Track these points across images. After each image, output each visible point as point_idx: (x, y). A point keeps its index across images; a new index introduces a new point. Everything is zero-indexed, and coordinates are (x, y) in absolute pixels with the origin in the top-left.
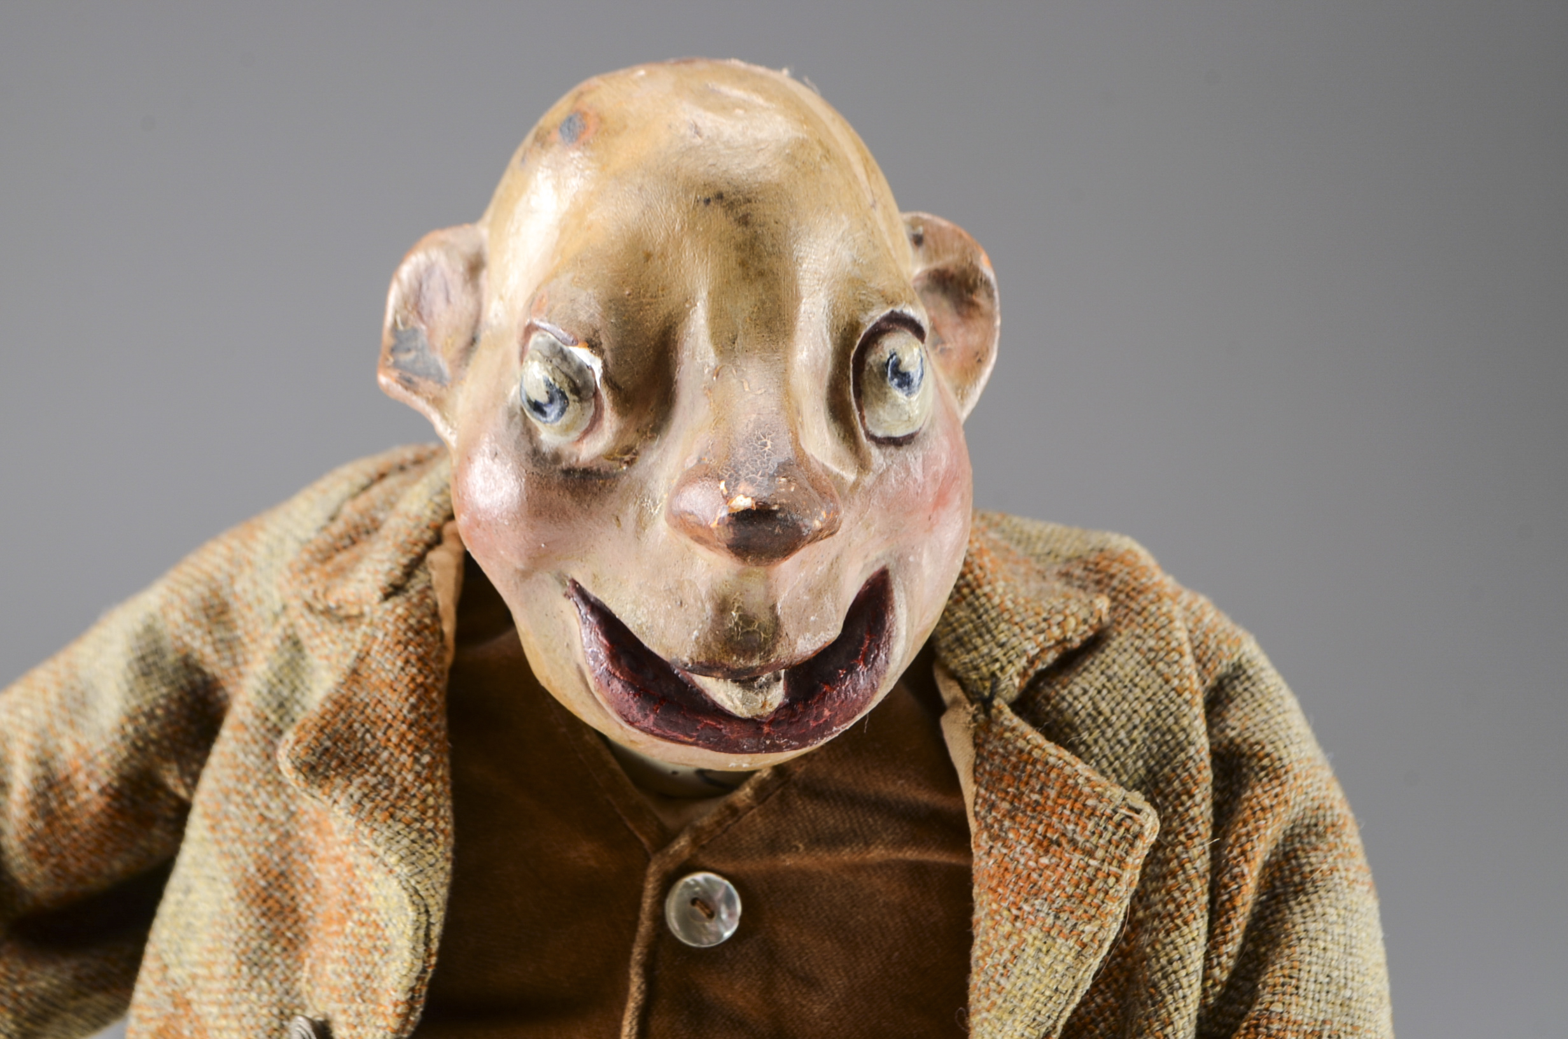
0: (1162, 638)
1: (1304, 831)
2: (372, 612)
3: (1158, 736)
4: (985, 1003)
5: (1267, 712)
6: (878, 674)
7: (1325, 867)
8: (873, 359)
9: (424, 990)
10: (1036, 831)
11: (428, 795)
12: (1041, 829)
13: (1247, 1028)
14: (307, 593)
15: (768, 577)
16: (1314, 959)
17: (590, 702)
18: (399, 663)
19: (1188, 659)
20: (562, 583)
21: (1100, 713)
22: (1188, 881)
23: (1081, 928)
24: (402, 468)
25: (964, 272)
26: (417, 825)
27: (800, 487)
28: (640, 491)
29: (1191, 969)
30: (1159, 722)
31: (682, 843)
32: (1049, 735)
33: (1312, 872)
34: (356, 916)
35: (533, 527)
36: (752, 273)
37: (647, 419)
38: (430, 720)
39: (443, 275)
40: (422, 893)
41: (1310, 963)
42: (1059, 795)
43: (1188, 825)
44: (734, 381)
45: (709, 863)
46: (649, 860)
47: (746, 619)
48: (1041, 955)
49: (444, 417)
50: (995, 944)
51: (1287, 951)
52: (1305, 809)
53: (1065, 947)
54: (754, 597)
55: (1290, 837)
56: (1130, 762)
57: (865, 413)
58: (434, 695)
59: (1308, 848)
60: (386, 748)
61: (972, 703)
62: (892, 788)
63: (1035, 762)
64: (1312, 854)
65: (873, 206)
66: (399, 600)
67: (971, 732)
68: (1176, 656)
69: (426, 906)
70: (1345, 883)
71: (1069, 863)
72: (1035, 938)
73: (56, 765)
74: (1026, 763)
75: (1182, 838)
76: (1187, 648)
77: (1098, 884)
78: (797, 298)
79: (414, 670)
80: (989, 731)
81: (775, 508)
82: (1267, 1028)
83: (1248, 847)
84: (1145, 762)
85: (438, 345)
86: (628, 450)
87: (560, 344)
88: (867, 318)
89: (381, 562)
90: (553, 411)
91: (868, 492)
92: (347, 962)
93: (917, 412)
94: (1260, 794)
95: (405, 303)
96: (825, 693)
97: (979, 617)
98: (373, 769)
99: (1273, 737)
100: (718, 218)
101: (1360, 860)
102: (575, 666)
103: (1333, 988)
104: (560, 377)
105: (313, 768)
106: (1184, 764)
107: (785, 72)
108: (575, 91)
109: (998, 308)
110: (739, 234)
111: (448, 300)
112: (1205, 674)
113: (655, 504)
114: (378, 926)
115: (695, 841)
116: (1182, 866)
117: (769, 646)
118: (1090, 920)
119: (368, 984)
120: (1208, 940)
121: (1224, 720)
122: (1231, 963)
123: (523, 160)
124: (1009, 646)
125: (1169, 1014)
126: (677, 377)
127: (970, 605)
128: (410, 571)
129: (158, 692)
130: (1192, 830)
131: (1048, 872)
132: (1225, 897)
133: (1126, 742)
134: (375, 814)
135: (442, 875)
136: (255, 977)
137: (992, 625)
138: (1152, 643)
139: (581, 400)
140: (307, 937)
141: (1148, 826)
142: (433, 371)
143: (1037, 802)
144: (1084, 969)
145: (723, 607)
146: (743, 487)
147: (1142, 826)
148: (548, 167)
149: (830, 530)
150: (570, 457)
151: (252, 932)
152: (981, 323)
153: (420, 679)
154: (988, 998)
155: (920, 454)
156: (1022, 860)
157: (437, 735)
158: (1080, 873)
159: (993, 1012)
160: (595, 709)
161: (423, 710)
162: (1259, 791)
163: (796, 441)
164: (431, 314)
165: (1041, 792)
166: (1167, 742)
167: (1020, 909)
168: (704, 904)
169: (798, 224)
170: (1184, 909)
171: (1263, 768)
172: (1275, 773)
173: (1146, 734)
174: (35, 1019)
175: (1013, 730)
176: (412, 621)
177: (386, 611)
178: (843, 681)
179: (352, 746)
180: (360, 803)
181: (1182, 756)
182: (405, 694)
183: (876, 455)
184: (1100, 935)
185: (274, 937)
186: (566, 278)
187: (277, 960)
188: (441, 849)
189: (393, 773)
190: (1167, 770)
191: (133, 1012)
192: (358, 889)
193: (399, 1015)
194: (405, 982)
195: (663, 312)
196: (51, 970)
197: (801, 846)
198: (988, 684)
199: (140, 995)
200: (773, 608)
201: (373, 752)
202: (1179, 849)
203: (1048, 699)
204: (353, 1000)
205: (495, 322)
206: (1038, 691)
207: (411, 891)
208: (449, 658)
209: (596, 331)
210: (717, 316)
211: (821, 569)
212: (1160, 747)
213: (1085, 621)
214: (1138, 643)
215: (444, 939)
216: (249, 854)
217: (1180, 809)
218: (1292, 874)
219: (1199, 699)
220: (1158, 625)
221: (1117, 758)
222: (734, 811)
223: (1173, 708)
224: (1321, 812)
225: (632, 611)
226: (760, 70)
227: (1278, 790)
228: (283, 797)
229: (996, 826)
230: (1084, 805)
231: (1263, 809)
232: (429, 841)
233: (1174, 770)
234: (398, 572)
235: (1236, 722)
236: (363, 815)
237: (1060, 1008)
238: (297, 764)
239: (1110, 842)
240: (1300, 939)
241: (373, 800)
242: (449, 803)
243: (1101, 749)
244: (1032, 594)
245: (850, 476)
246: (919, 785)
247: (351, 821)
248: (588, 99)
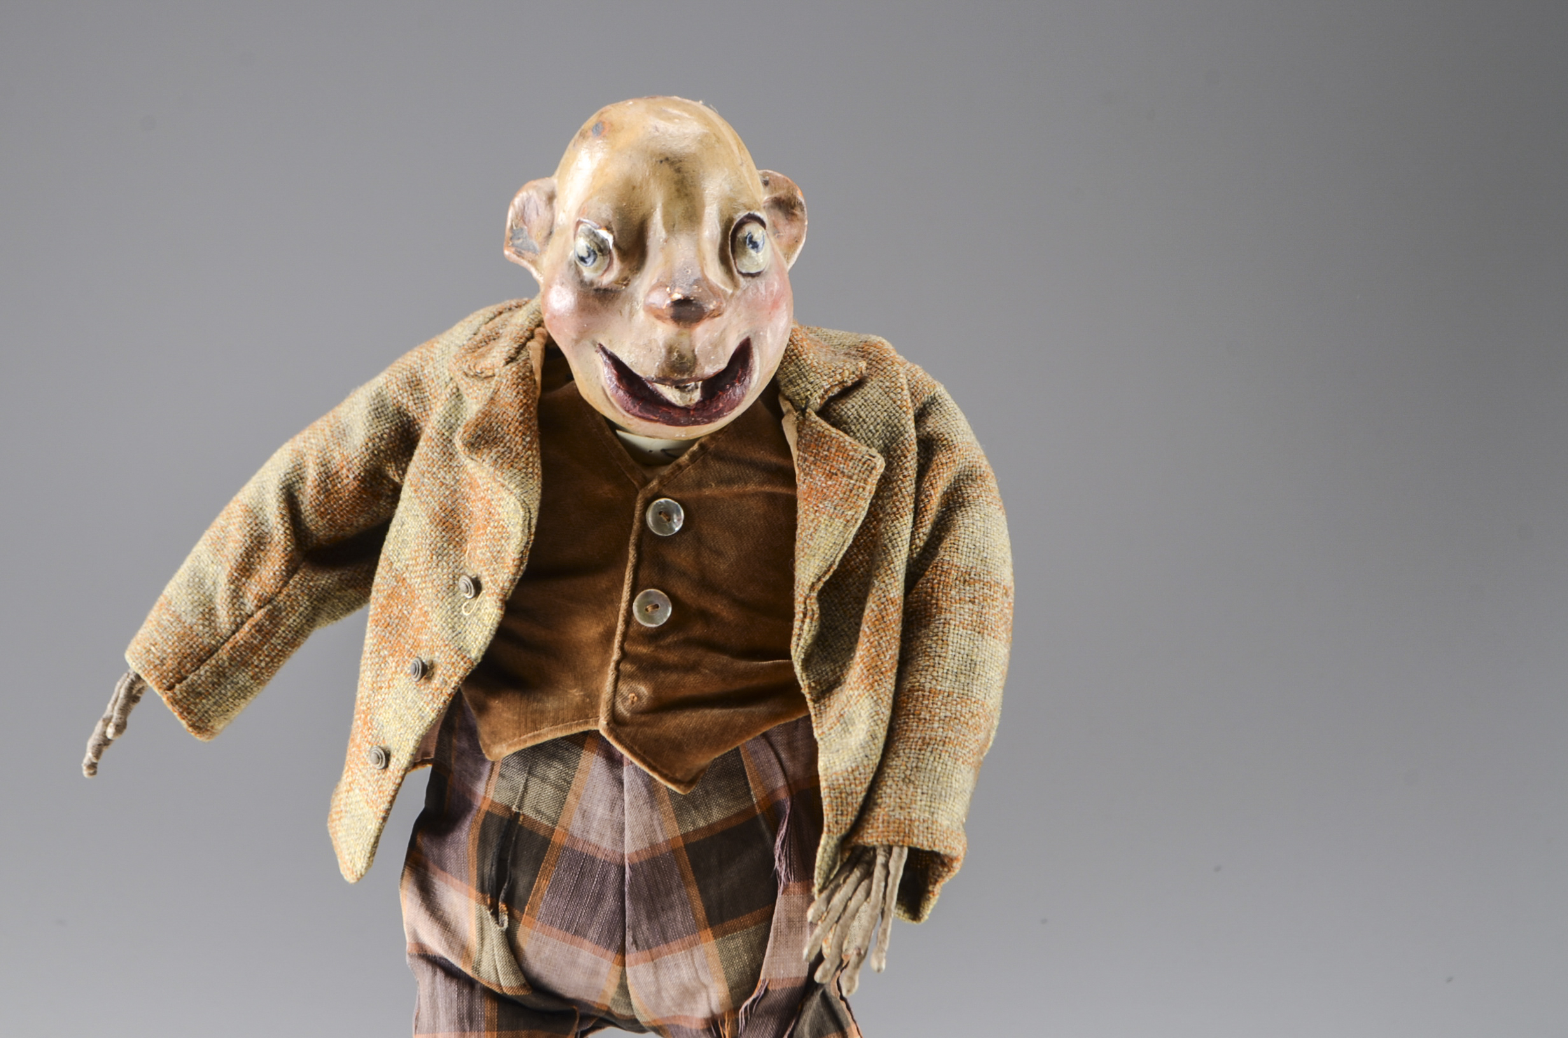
0: (893, 382)
1: (965, 478)
2: (500, 371)
3: (890, 429)
4: (802, 554)
5: (947, 420)
6: (745, 387)
7: (975, 495)
8: (740, 235)
9: (528, 553)
10: (825, 469)
11: (530, 456)
12: (828, 468)
13: (932, 568)
14: (465, 367)
15: (690, 336)
16: (967, 536)
17: (608, 405)
18: (514, 394)
19: (906, 392)
20: (595, 345)
21: (861, 417)
22: (903, 497)
23: (846, 513)
24: (510, 309)
25: (789, 199)
26: (524, 470)
27: (704, 290)
28: (631, 298)
29: (903, 538)
30: (890, 422)
31: (654, 484)
32: (834, 425)
33: (968, 497)
34: (492, 524)
35: (581, 317)
36: (682, 195)
37: (634, 264)
38: (530, 421)
39: (535, 202)
40: (527, 502)
41: (964, 538)
42: (837, 451)
43: (904, 471)
44: (674, 244)
45: (668, 493)
46: (638, 493)
47: (681, 357)
48: (828, 528)
49: (537, 269)
50: (806, 525)
51: (953, 533)
52: (965, 466)
53: (839, 523)
54: (685, 347)
55: (957, 480)
56: (876, 441)
57: (737, 261)
58: (532, 409)
59: (967, 486)
60: (508, 434)
61: (796, 411)
62: (758, 456)
63: (825, 437)
64: (969, 489)
65: (742, 165)
66: (513, 364)
67: (795, 425)
68: (900, 390)
69: (529, 509)
70: (985, 503)
71: (841, 483)
72: (825, 520)
73: (330, 465)
74: (821, 437)
75: (901, 477)
76: (906, 387)
77: (854, 492)
78: (703, 206)
79: (522, 397)
80: (805, 424)
81: (692, 298)
82: (942, 567)
83: (934, 482)
84: (884, 441)
85: (533, 235)
86: (626, 279)
87: (593, 229)
88: (737, 216)
89: (504, 347)
90: (590, 261)
91: (739, 298)
92: (487, 547)
93: (762, 261)
94: (941, 457)
95: (517, 216)
96: (720, 396)
97: (800, 370)
98: (502, 445)
99: (949, 431)
100: (667, 170)
101: (996, 493)
102: (600, 387)
103: (977, 552)
104: (593, 244)
105: (472, 445)
106: (902, 442)
107: (700, 102)
108: (599, 112)
109: (806, 216)
110: (676, 176)
111: (538, 214)
112: (915, 401)
113: (638, 304)
114: (504, 527)
115: (660, 483)
116: (900, 490)
117: (691, 370)
118: (850, 509)
119: (499, 555)
120: (913, 526)
121: (926, 424)
122: (925, 538)
123: (574, 145)
124: (814, 384)
125: (892, 558)
126: (648, 244)
127: (796, 364)
128: (519, 351)
129: (385, 427)
130: (906, 473)
131: (831, 488)
132: (922, 505)
133: (874, 431)
134: (504, 465)
135: (537, 495)
136: (439, 561)
137: (807, 374)
138: (887, 384)
139: (603, 255)
140: (466, 540)
141: (879, 464)
142: (531, 248)
143: (826, 456)
144: (848, 532)
145: (670, 351)
146: (677, 290)
147: (875, 464)
148: (587, 148)
149: (718, 314)
150: (598, 282)
151: (438, 539)
152: (798, 223)
153: (525, 401)
154: (803, 551)
155: (764, 282)
156: (819, 484)
157: (533, 428)
158: (846, 487)
159: (806, 557)
160: (610, 408)
161: (526, 416)
162: (941, 456)
163: (702, 270)
164: (529, 221)
165: (828, 450)
166: (894, 432)
167: (818, 507)
168: (666, 514)
169: (704, 172)
170: (901, 510)
171: (943, 445)
172: (949, 447)
173: (884, 428)
174: (319, 600)
175: (816, 422)
176: (520, 374)
177: (507, 370)
178: (728, 390)
179: (492, 433)
180: (496, 460)
181: (902, 438)
182: (517, 408)
183: (741, 279)
184: (856, 516)
185: (449, 541)
186: (596, 199)
187: (451, 552)
188: (536, 482)
189: (512, 446)
190: (894, 445)
192: (493, 511)
193: (515, 566)
194: (519, 548)
195: (641, 214)
196: (327, 575)
197: (713, 484)
198: (804, 402)
200: (693, 351)
201: (502, 436)
202: (899, 482)
203: (835, 410)
204: (492, 564)
205: (561, 223)
206: (831, 407)
207: (522, 501)
208: (538, 393)
209: (610, 223)
210: (666, 215)
211: (717, 333)
212: (891, 434)
213: (854, 373)
214: (880, 384)
215: (538, 526)
216: (436, 502)
217: (901, 464)
218: (958, 497)
219: (911, 412)
220: (891, 376)
221: (869, 439)
222: (680, 467)
223: (897, 415)
224: (974, 469)
225: (628, 356)
226: (687, 101)
227: (950, 455)
228: (453, 473)
229: (807, 469)
230: (848, 455)
231: (942, 464)
232: (530, 478)
233: (897, 445)
234: (513, 351)
235: (932, 425)
236: (498, 466)
237: (837, 552)
238: (465, 442)
239: (860, 471)
240: (960, 527)
241: (502, 459)
242: (539, 461)
243: (861, 434)
244: (828, 360)
245: (730, 291)
246: (771, 453)
247: (492, 470)
248: (605, 115)
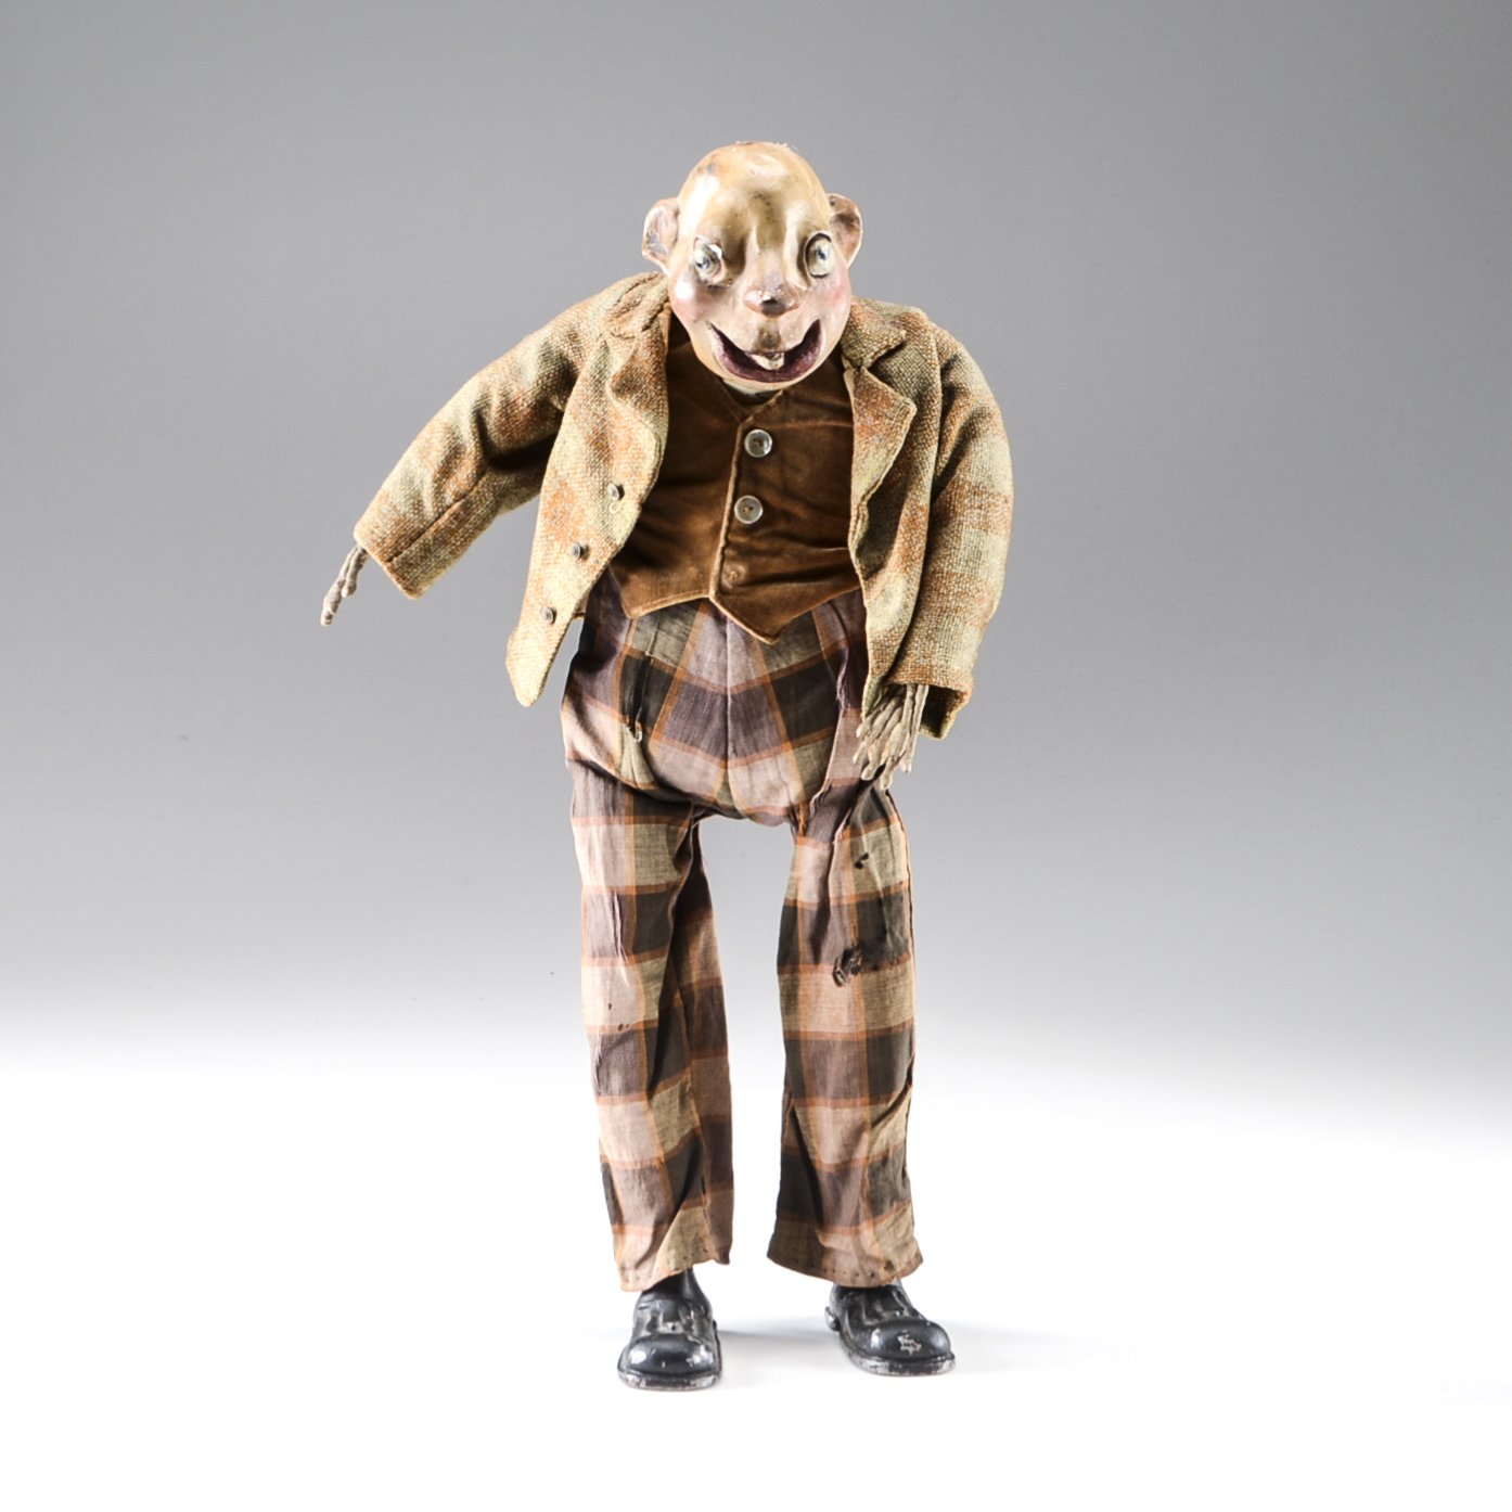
0: (925, 345)
1: (977, 416)
2: (638, 336)
3: (921, 380)
4: (857, 472)
5: (965, 372)
6: (815, 355)
7: (984, 428)
8: (812, 249)
9: (658, 470)
10: (874, 412)
11: (660, 400)
12: (876, 411)
13: (951, 483)
14: (612, 329)
15: (776, 322)
16: (977, 460)
17: (718, 367)
18: (649, 354)
19: (935, 353)
20: (708, 325)
21: (901, 372)
22: (931, 432)
23: (888, 445)
24: (644, 281)
25: (849, 214)
26: (656, 411)
27: (786, 293)
28: (733, 293)
29: (930, 462)
30: (923, 376)
31: (750, 419)
32: (881, 379)
33: (979, 430)
34: (632, 447)
35: (698, 306)
36: (771, 221)
37: (736, 269)
38: (660, 374)
39: (665, 216)
40: (658, 434)
41: (975, 461)
42: (882, 399)
43: (932, 412)
44: (765, 257)
45: (760, 426)
46: (738, 425)
47: (769, 336)
48: (875, 455)
49: (666, 266)
50: (860, 452)
51: (967, 457)
52: (978, 408)
53: (883, 452)
54: (772, 328)
55: (971, 418)
56: (911, 391)
57: (810, 267)
58: (662, 365)
59: (978, 422)
60: (645, 384)
61: (854, 368)
62: (826, 399)
64: (980, 424)
65: (814, 195)
66: (648, 331)
67: (853, 378)
68: (930, 352)
69: (660, 438)
70: (992, 434)
71: (885, 423)
72: (873, 449)
73: (510, 396)
74: (872, 389)
75: (929, 417)
76: (935, 349)
77: (894, 430)
78: (785, 229)
79: (655, 356)
80: (860, 377)
81: (777, 299)
82: (958, 483)
83: (954, 420)
84: (917, 391)
85: (663, 241)
86: (730, 279)
87: (707, 244)
88: (809, 236)
89: (640, 318)
90: (705, 266)
91: (811, 293)
92: (629, 463)
93: (828, 265)
94: (959, 402)
95: (651, 225)
96: (797, 362)
97: (857, 337)
98: (640, 391)
99: (966, 381)
100: (760, 203)
101: (1001, 427)
102: (712, 354)
103: (984, 471)
104: (707, 256)
105: (618, 390)
106: (931, 391)
107: (786, 145)
108: (710, 154)
109: (861, 227)
110: (767, 208)
111: (667, 225)
112: (942, 359)
113: (739, 298)
114: (641, 450)
115: (755, 418)
116: (929, 426)
117: (778, 345)
118: (891, 442)
119: (637, 470)
120: (938, 453)
121: (949, 376)
122: (946, 461)
123: (693, 176)
124: (867, 348)
125: (922, 477)
126: (746, 256)
127: (854, 333)
128: (652, 320)
129: (551, 368)
130: (933, 414)
131: (878, 426)
132: (945, 437)
133: (910, 382)
134: (641, 406)
135: (665, 428)
136: (593, 472)
137: (862, 340)
138: (921, 347)
139: (714, 263)
140: (612, 457)
141: (912, 409)
142: (662, 250)
143: (875, 402)
144: (890, 458)
145: (761, 332)
146: (767, 293)
147: (910, 409)
148: (703, 179)
149: (796, 306)
150: (711, 282)
151: (592, 455)
152: (855, 233)
153: (656, 359)
155: (829, 279)
156: (869, 422)
157: (663, 379)
158: (888, 426)
159: (859, 476)
162: (959, 400)
163: (784, 278)
164: (661, 230)
165: (876, 399)
166: (925, 383)
167: (868, 439)
168: (759, 441)
169: (786, 205)
170: (929, 441)
171: (961, 393)
172: (966, 394)
173: (917, 380)
174: (500, 496)
175: (868, 377)
176: (653, 339)
177: (643, 335)
178: (803, 358)
179: (633, 383)
180: (636, 403)
181: (931, 388)
182: (651, 364)
183: (813, 280)
184: (895, 447)
185: (600, 457)
186: (709, 221)
187: (602, 465)
188: (665, 419)
189: (647, 392)
190: (924, 394)
191: (543, 490)
192: (633, 436)
193: (650, 479)
194: (652, 466)
195: (741, 234)
196: (506, 478)
197: (793, 420)
198: (860, 361)
199: (545, 482)
200: (778, 332)
201: (640, 385)
203: (882, 367)
204: (632, 476)
205: (684, 235)
206: (878, 364)
207: (654, 433)
208: (666, 352)
209: (719, 240)
210: (760, 235)
211: (795, 320)
212: (922, 384)
213: (897, 339)
214: (916, 347)
215: (666, 451)
216: (589, 427)
217: (929, 407)
218: (972, 430)
219: (938, 368)
220: (924, 340)
221: (906, 390)
222: (769, 407)
223: (928, 370)
224: (985, 409)
225: (732, 334)
227: (966, 400)
228: (602, 406)
229: (861, 411)
230: (890, 403)
231: (960, 406)
232: (661, 416)
233: (927, 394)
234: (647, 321)
235: (953, 377)
236: (637, 407)
237: (881, 473)
238: (613, 387)
239: (898, 415)
240: (972, 453)
241: (640, 402)
242: (667, 404)
243: (900, 386)
244: (878, 329)
245: (804, 288)
246: (836, 398)
247: (633, 409)
248: (716, 156)
